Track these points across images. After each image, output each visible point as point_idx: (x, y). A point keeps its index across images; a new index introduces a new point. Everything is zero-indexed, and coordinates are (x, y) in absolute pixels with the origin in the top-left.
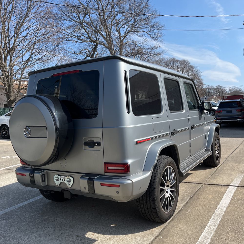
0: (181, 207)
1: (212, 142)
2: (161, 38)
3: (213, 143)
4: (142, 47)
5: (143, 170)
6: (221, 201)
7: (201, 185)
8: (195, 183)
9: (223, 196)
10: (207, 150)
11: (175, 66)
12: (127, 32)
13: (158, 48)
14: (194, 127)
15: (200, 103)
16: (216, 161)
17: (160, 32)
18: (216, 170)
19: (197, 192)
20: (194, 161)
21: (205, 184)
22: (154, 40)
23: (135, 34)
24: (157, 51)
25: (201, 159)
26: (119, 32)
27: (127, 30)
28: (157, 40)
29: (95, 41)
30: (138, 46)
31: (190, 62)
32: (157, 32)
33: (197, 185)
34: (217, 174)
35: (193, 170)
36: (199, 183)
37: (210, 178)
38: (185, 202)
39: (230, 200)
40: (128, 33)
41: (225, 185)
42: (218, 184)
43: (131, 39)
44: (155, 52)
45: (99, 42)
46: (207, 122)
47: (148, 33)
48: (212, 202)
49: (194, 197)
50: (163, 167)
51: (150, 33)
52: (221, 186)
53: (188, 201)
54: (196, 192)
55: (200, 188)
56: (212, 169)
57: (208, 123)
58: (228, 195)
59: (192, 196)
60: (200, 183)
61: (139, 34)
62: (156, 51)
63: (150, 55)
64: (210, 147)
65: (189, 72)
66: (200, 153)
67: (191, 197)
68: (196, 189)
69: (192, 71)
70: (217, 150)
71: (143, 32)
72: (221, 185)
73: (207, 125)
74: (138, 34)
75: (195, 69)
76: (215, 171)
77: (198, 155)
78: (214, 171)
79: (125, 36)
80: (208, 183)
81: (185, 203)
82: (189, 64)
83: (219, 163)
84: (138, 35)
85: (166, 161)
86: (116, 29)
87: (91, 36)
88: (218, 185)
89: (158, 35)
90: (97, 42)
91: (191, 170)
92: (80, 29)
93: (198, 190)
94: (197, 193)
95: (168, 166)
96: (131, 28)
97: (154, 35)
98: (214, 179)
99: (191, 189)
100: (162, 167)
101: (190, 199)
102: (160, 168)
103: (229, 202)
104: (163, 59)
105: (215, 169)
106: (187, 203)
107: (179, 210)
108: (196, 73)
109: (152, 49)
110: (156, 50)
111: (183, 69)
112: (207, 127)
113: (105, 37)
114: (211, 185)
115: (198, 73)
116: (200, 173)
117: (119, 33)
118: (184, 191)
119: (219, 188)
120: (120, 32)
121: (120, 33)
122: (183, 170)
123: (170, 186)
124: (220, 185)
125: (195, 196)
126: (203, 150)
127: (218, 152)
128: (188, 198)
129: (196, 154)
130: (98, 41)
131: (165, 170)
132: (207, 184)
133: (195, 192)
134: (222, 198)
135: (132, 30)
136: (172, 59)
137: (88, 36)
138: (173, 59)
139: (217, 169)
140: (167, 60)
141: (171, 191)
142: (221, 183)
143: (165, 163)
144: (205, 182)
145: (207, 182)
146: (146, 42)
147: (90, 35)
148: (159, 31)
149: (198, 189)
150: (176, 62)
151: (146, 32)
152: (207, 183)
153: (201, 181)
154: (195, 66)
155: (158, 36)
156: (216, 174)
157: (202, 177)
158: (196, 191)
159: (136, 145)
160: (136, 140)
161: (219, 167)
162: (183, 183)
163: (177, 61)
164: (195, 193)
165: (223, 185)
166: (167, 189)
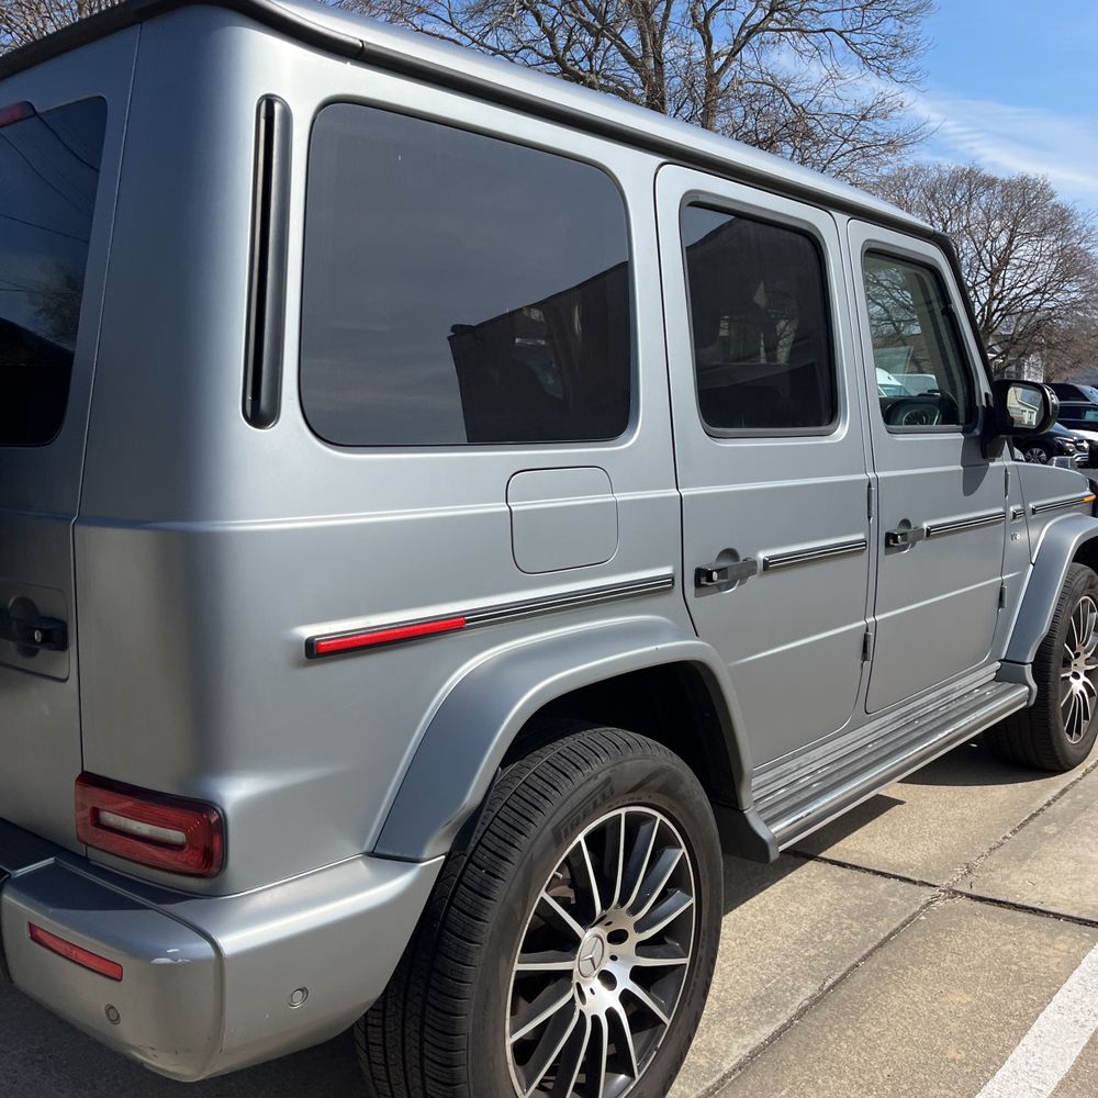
0: (727, 1066)
1: (1045, 630)
2: (911, 63)
3: (1052, 629)
4: (813, 108)
5: (366, 848)
6: (1011, 1048)
7: (927, 893)
8: (895, 877)
9: (1043, 1005)
10: (1008, 674)
11: (974, 205)
12: (744, 34)
13: (895, 114)
14: (910, 537)
15: (984, 386)
16: (1061, 741)
17: (908, 29)
18: (1056, 792)
19: (881, 945)
20: (887, 751)
21: (955, 892)
22: (878, 74)
23: (785, 45)
24: (885, 128)
25: (941, 736)
26: (704, 30)
27: (745, 22)
28: (889, 71)
29: (582, 74)
30: (796, 103)
31: (1053, 187)
32: (895, 32)
33: (901, 897)
34: (1050, 829)
35: (916, 779)
36: (915, 883)
37: (997, 852)
38: (771, 1017)
39: (1076, 1052)
40: (749, 35)
41: (1084, 916)
42: (1037, 906)
43: (764, 70)
44: (876, 133)
45: (602, 82)
46: (1024, 505)
47: (846, 35)
48: (952, 1053)
49: (843, 991)
50: (556, 820)
51: (856, 38)
52: (1052, 921)
53: (791, 1021)
54: (876, 947)
55: (914, 916)
56: (1037, 784)
57: (1034, 511)
58: (1077, 1008)
59: (836, 977)
60: (923, 883)
61: (803, 44)
62: (880, 131)
63: (847, 147)
64: (1030, 658)
65: (1047, 237)
66: (954, 696)
67: (830, 982)
68: (884, 927)
69: (1064, 233)
70: (1082, 674)
71: (823, 31)
72: (1057, 916)
73: (1027, 525)
74: (801, 45)
75: (1076, 227)
76: (1049, 804)
77: (931, 708)
78: (1041, 803)
79: (733, 54)
80: (975, 892)
81: (768, 1030)
82: (1052, 196)
83: (1083, 752)
84: (801, 47)
85: (602, 777)
86: (694, 17)
87: (567, 48)
88: (1034, 911)
89: (896, 46)
90: (593, 77)
91: (901, 781)
92: (514, 15)
93: (892, 934)
94: (880, 956)
95: (623, 811)
96: (768, 12)
97: (876, 47)
98: (1022, 860)
99: (850, 916)
100: (549, 827)
101: (816, 1001)
102: (533, 830)
103: (1069, 1063)
104: (918, 171)
105: (1053, 784)
106: (784, 1028)
107: (710, 1083)
108: (1082, 245)
109: (864, 117)
110: (880, 121)
111: (1016, 223)
112: (1021, 537)
113: (638, 54)
114: (990, 908)
115: (1089, 244)
116: (953, 805)
117: (704, 38)
118: (806, 926)
119: (1031, 933)
120: (708, 32)
121: (710, 39)
122: (769, 822)
123: (635, 938)
124: (1048, 913)
125: (859, 978)
126: (982, 673)
127: (1085, 684)
128: (809, 990)
129: (923, 700)
130: (597, 73)
131: (581, 838)
132: (968, 896)
133: (870, 946)
134: (1027, 1028)
135: (772, 25)
136: (964, 170)
137: (553, 47)
138: (970, 170)
139: (1064, 791)
140: (936, 174)
141: (638, 974)
142: (1059, 897)
143: (581, 795)
144: (953, 878)
145: (971, 878)
146: (838, 82)
147: (561, 43)
148: (904, 26)
149: (895, 926)
150: (981, 189)
151: (840, 34)
152: (966, 890)
153: (934, 865)
154: (1080, 209)
155: (898, 50)
156: (1048, 823)
157: (952, 836)
158: (882, 936)
159: (306, 665)
160: (309, 631)
161: (1084, 775)
162: (822, 864)
163: (990, 183)
164: (864, 959)
165: (1069, 918)
166: (614, 958)
